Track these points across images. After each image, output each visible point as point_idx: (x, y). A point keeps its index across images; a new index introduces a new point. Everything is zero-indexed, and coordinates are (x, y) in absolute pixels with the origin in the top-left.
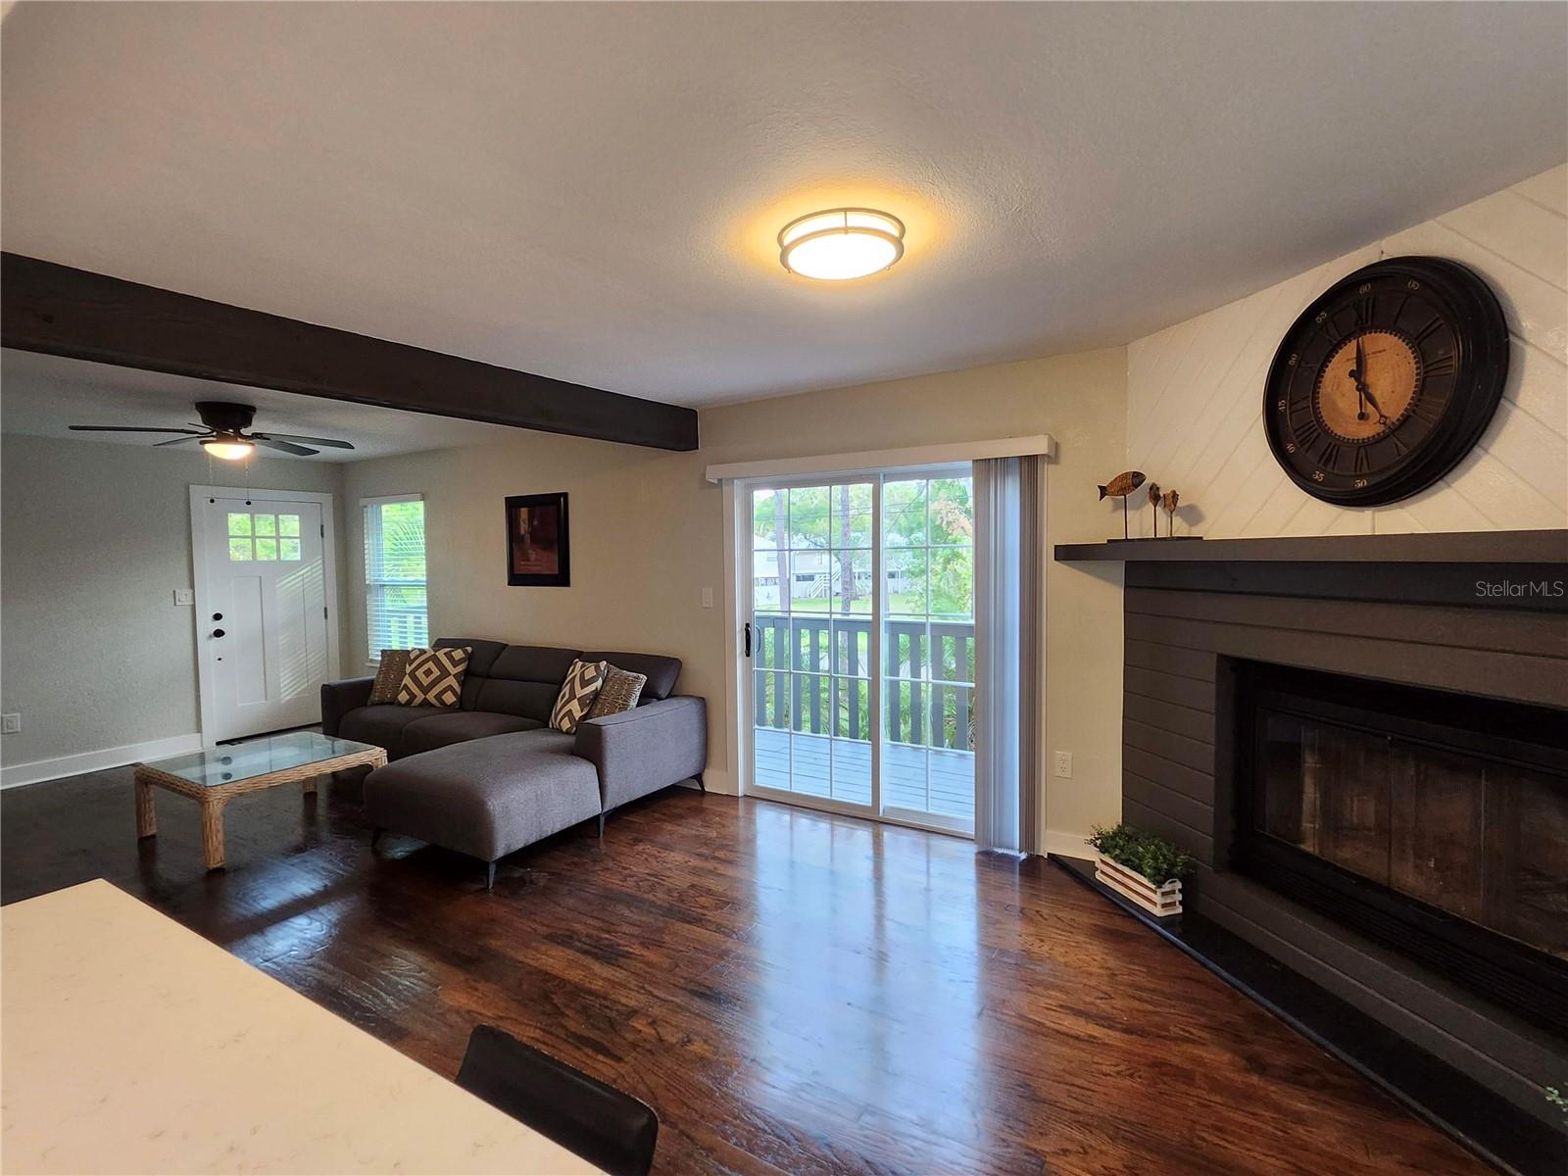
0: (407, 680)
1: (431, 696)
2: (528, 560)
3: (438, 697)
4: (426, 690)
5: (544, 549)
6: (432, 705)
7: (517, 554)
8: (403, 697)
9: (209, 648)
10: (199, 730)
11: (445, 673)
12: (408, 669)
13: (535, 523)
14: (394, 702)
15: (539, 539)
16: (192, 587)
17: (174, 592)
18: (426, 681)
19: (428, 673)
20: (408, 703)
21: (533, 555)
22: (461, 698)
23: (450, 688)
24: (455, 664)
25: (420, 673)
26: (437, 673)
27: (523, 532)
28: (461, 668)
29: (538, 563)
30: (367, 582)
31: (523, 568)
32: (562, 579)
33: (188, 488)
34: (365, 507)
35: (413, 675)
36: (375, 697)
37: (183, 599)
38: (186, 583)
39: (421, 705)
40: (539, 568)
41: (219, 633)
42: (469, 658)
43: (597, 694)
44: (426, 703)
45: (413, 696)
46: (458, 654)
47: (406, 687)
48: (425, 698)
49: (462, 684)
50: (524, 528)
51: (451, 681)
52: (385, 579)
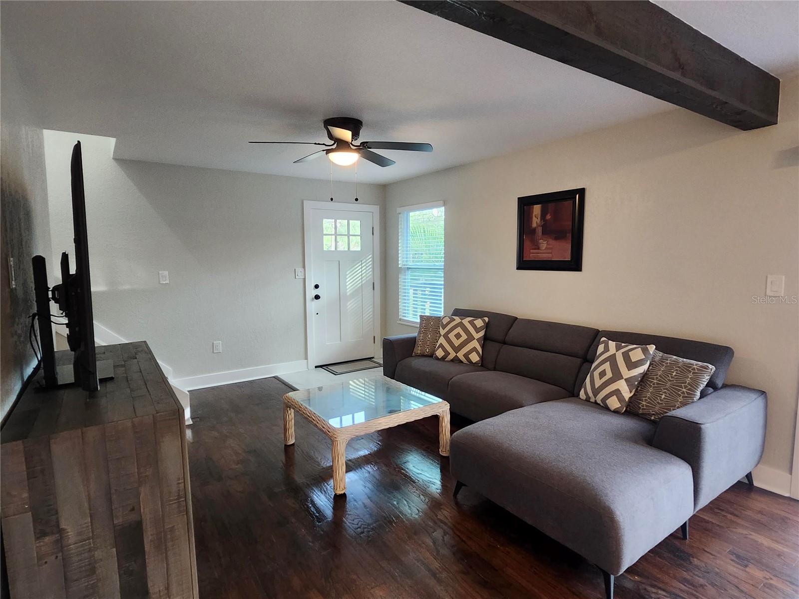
0: (442, 340)
1: (460, 355)
2: (539, 249)
3: (466, 355)
4: (457, 349)
5: (556, 239)
6: (461, 362)
7: (527, 244)
8: (440, 353)
9: (312, 305)
10: (306, 358)
11: (470, 338)
12: (442, 332)
13: (548, 217)
14: (431, 355)
15: (551, 231)
16: (304, 267)
17: (295, 270)
18: (457, 343)
19: (458, 336)
20: (443, 358)
21: (543, 245)
22: (482, 358)
23: (475, 349)
24: (477, 330)
25: (452, 336)
26: (464, 336)
27: (534, 225)
28: (482, 334)
29: (549, 251)
30: (399, 266)
31: (532, 255)
32: (575, 264)
33: (303, 203)
34: (400, 213)
35: (446, 336)
36: (418, 350)
37: (300, 274)
38: (301, 264)
39: (452, 360)
40: (550, 255)
41: (317, 297)
42: (487, 326)
43: (645, 377)
44: (456, 360)
45: (447, 354)
46: (479, 323)
47: (441, 346)
48: (456, 355)
49: (483, 347)
50: (536, 221)
51: (475, 344)
52: (410, 264)
